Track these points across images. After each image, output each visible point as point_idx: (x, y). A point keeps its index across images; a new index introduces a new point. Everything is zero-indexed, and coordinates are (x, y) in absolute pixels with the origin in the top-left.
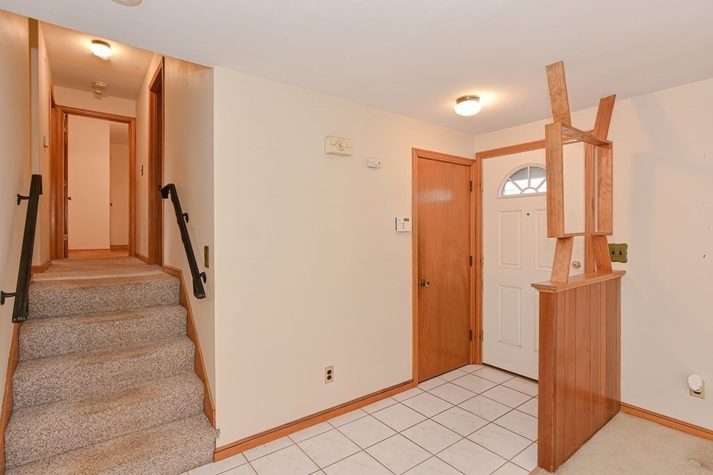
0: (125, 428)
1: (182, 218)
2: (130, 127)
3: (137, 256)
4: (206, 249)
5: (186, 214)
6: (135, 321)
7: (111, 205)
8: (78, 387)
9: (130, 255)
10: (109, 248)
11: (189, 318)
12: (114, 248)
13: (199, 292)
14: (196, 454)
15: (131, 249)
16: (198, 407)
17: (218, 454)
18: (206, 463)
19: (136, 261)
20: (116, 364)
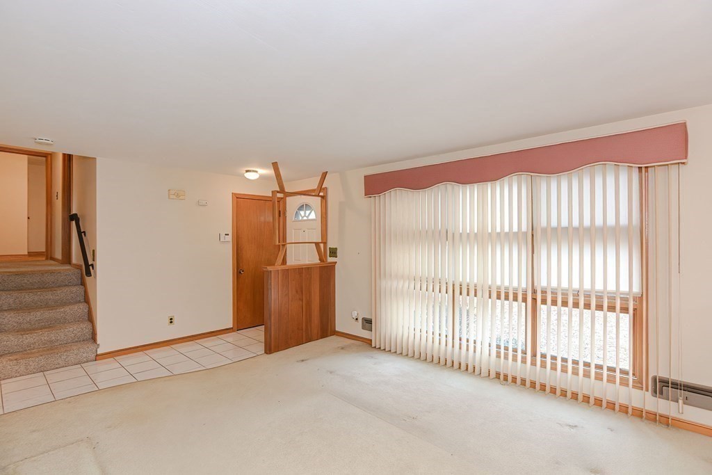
0: (44, 344)
1: (81, 234)
2: (47, 160)
3: (52, 259)
4: (94, 251)
5: (84, 232)
6: (50, 293)
7: (29, 218)
8: (15, 324)
9: (47, 259)
10: (27, 253)
11: (86, 292)
12: (30, 254)
13: (89, 274)
14: (84, 355)
15: (48, 255)
16: (89, 336)
17: (98, 357)
18: (91, 361)
19: (52, 262)
20: (39, 314)
